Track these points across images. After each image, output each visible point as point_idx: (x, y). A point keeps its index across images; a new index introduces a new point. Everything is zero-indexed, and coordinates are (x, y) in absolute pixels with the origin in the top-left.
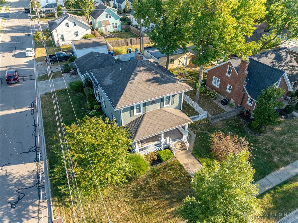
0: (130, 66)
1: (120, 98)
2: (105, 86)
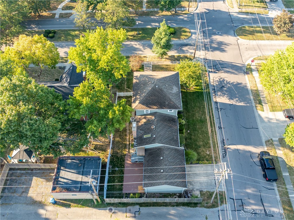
2: (178, 88)
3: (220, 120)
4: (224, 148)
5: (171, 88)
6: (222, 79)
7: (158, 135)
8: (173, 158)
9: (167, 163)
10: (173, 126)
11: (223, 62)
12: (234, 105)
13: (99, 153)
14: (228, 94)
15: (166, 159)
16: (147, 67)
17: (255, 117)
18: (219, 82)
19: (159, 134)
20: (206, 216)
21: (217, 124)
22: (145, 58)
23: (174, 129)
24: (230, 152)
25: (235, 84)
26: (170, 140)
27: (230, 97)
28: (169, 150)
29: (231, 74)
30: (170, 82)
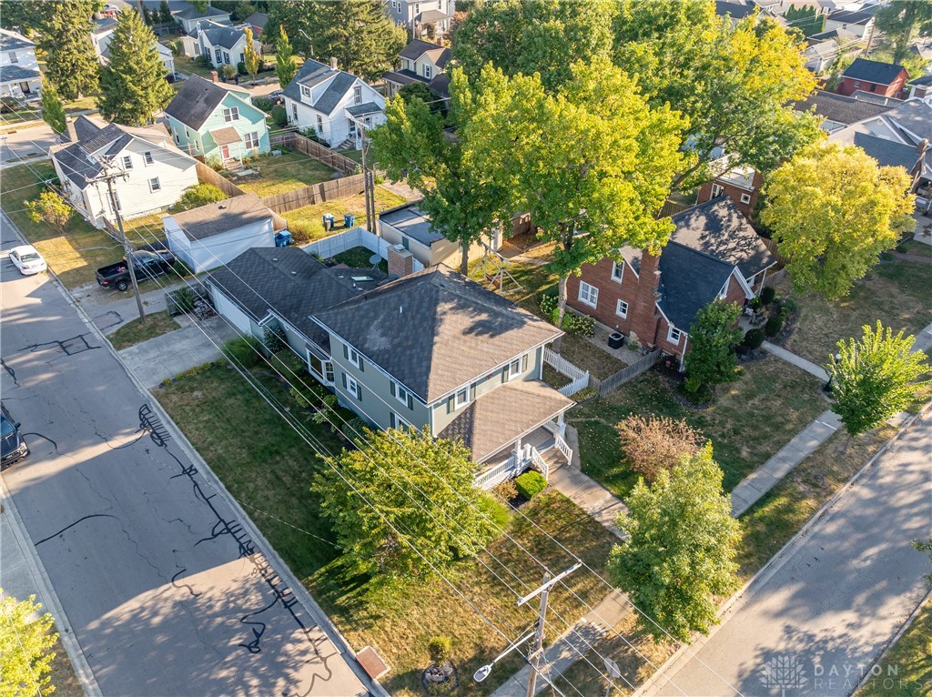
0: (422, 300)
1: (428, 378)
2: (374, 353)
3: (200, 496)
5: (390, 329)
12: (166, 584)
21: (205, 476)
27: (198, 609)
30: (411, 338)
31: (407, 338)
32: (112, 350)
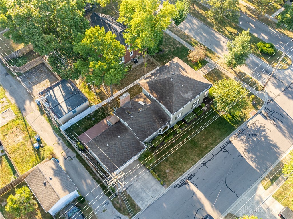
2: (193, 96)
3: (213, 158)
4: (185, 181)
5: (186, 91)
6: (264, 129)
7: (136, 118)
8: (128, 145)
9: (118, 144)
10: (157, 123)
11: (286, 115)
12: (244, 158)
13: (98, 98)
14: (251, 145)
15: (121, 140)
16: (209, 67)
17: (249, 186)
18: (258, 129)
19: (138, 119)
20: (105, 209)
21: (205, 159)
22: (218, 58)
23: (155, 126)
24: (186, 188)
25: (271, 142)
26: (141, 130)
27: (249, 148)
28: (132, 137)
29: (279, 131)
30: (191, 85)
31: (191, 87)
32: (140, 212)
